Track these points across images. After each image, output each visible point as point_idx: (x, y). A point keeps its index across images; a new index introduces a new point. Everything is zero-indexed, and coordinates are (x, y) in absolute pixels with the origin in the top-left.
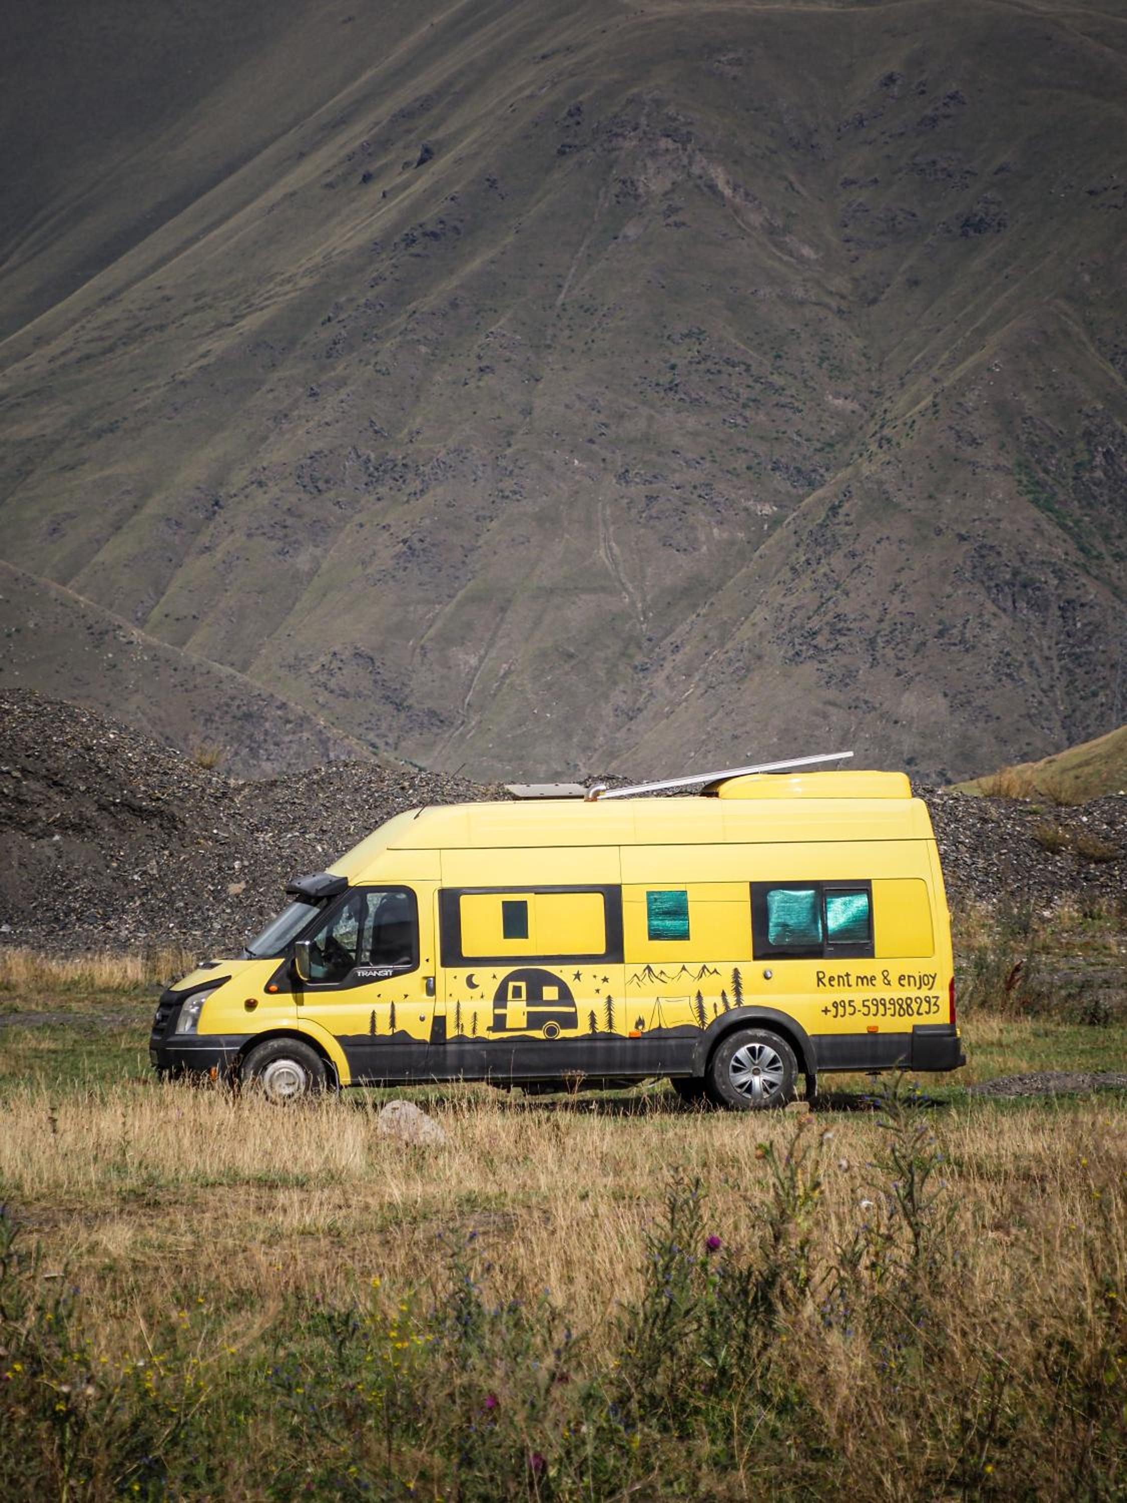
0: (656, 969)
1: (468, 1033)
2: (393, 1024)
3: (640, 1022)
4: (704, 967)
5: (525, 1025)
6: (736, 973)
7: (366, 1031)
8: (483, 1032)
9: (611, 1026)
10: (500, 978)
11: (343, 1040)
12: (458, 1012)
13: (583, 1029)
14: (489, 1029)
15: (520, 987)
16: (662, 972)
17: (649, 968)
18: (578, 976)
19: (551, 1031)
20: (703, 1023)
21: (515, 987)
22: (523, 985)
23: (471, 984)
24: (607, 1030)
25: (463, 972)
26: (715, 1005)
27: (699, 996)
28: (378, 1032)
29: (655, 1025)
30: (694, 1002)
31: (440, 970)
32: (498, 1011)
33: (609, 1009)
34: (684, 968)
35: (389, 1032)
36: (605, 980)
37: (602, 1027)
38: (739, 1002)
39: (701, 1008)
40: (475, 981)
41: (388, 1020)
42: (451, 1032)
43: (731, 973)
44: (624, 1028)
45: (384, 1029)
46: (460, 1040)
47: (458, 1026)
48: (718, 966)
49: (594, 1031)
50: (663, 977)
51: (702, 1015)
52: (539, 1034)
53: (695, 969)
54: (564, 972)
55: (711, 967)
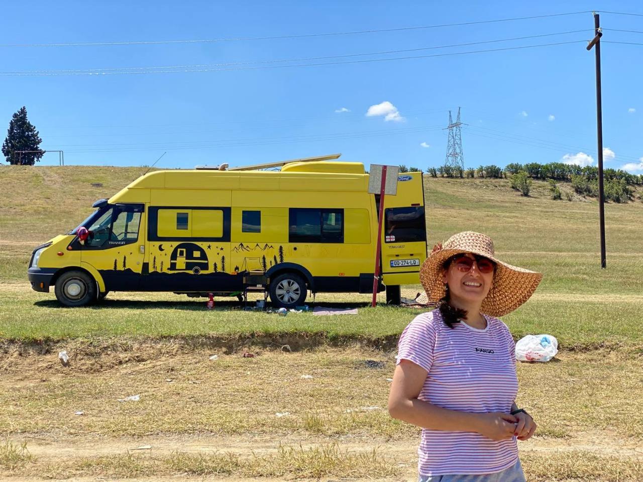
0: (245, 245)
1: (159, 271)
2: (124, 266)
3: (237, 268)
4: (267, 245)
5: (185, 268)
6: (281, 248)
7: (112, 268)
8: (165, 270)
9: (223, 270)
10: (174, 247)
11: (102, 272)
12: (154, 261)
13: (211, 270)
14: (168, 269)
15: (183, 251)
16: (247, 247)
17: (242, 245)
18: (209, 247)
19: (196, 271)
20: (265, 269)
21: (181, 251)
22: (184, 250)
23: (161, 249)
24: (222, 271)
25: (158, 244)
26: (271, 262)
27: (264, 258)
28: (118, 269)
29: (244, 270)
30: (262, 261)
31: (147, 242)
32: (172, 261)
33: (223, 262)
34: (257, 245)
35: (123, 269)
36: (222, 249)
37: (219, 270)
38: (282, 260)
39: (264, 262)
40: (162, 247)
41: (123, 264)
42: (151, 270)
43: (279, 248)
44: (230, 270)
45: (120, 267)
46: (155, 273)
47: (154, 267)
48: (273, 245)
49: (216, 271)
50: (248, 249)
51: (265, 266)
52: (191, 272)
53: (262, 245)
54: (203, 245)
55: (270, 245)
